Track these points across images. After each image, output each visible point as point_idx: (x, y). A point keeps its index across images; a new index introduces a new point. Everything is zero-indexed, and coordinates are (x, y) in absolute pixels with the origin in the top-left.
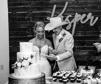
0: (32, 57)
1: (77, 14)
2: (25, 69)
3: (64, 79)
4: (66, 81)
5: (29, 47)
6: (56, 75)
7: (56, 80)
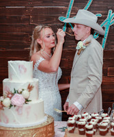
0: (30, 88)
1: (110, 11)
2: (17, 110)
3: (88, 130)
4: (91, 132)
5: (25, 70)
6: (73, 122)
7: (73, 130)
